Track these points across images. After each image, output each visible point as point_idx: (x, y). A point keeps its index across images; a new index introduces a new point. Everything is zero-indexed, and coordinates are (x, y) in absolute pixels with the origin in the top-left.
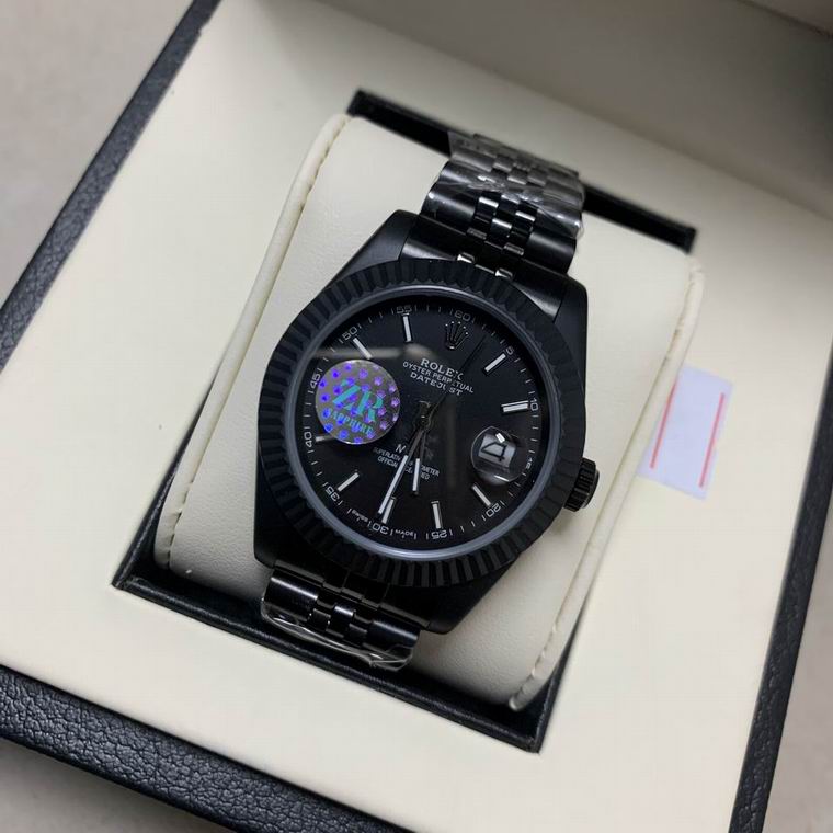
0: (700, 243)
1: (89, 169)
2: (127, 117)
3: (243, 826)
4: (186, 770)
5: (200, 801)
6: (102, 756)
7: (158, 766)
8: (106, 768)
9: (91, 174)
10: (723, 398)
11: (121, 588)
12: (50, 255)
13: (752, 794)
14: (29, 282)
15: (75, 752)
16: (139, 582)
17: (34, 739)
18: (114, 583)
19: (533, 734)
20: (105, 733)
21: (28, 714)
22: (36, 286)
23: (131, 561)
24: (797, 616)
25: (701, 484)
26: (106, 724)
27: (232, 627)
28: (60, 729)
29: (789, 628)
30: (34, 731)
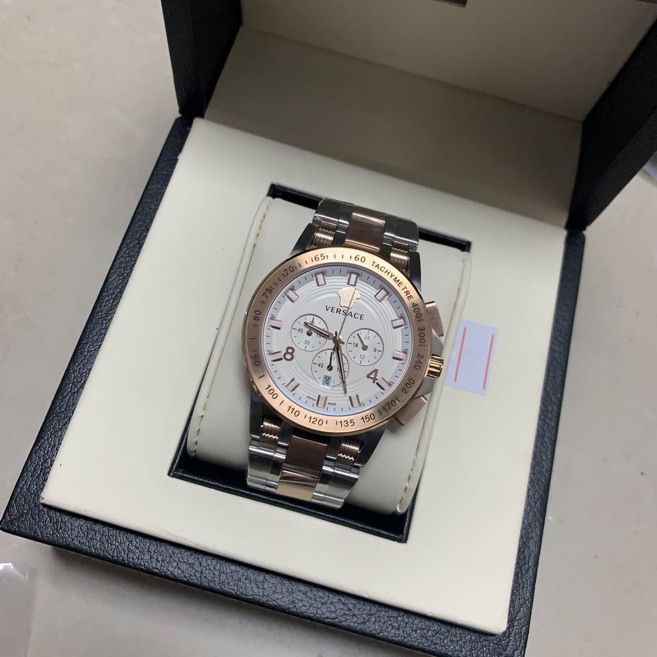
0: (474, 248)
1: (122, 244)
2: (140, 209)
3: (251, 599)
4: (217, 573)
5: (227, 589)
6: (171, 569)
7: (202, 573)
8: (174, 575)
9: (124, 246)
10: (493, 337)
11: (173, 476)
12: (108, 296)
13: (529, 558)
14: (97, 313)
15: (156, 568)
16: (182, 472)
17: (134, 564)
18: (169, 474)
19: (402, 533)
20: (171, 557)
21: (129, 551)
22: (102, 315)
23: (177, 461)
24: (549, 457)
25: (484, 388)
26: (171, 552)
27: (236, 491)
28: (147, 557)
29: (544, 464)
30: (133, 559)
